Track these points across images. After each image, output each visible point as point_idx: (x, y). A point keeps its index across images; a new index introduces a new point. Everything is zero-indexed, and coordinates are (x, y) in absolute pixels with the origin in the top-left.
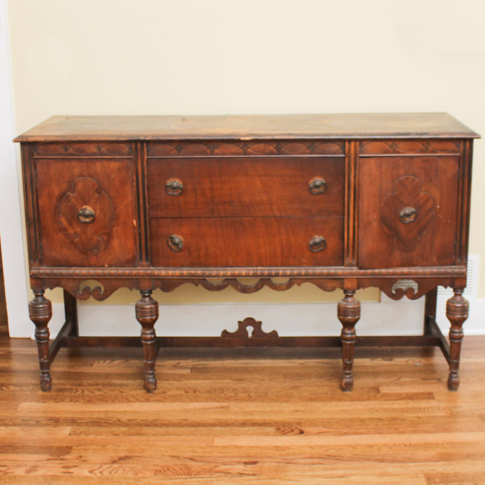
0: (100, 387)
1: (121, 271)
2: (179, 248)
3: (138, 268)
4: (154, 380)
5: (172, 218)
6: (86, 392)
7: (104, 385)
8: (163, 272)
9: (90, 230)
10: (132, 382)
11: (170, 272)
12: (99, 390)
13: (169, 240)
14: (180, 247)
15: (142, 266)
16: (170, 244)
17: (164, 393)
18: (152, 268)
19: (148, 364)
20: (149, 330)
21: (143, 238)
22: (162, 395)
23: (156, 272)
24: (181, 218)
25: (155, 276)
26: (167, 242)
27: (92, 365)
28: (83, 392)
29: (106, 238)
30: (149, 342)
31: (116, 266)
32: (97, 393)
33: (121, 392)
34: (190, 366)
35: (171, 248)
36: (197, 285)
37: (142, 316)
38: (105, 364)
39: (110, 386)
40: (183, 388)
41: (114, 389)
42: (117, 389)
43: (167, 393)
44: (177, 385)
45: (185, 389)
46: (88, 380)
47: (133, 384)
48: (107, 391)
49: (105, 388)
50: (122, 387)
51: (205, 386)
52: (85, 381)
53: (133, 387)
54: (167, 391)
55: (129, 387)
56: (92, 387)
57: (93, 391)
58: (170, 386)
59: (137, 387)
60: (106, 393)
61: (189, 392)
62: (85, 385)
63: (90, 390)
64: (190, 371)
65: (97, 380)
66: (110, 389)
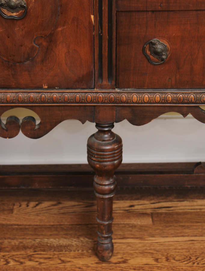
0: (30, 252)
1: (68, 94)
2: (163, 60)
3: (96, 90)
4: (110, 245)
5: (153, 11)
6: (12, 263)
7: (35, 248)
8: (135, 97)
9: (19, 31)
10: (74, 242)
11: (146, 97)
12: (30, 258)
13: (147, 47)
14: (164, 57)
15: (101, 87)
16: (148, 52)
17: (125, 262)
18: (117, 90)
19: (104, 225)
20: (108, 179)
21: (105, 44)
22: (123, 265)
23: (124, 97)
24: (168, 11)
25: (122, 102)
26: (144, 50)
27: (12, 211)
28: (8, 263)
29: (45, 44)
30: (107, 197)
31: (60, 88)
32: (29, 263)
33: (63, 262)
34: (149, 212)
35: (149, 60)
36: (185, 115)
37: (98, 161)
38: (29, 209)
39: (44, 251)
40: (149, 253)
41: (51, 257)
42: (56, 256)
43: (129, 261)
44: (139, 247)
45: (152, 253)
46: (10, 238)
47: (77, 246)
48: (42, 260)
49: (38, 254)
50: (62, 251)
51: (180, 248)
52: (6, 241)
53: (78, 251)
54: (128, 258)
55: (72, 252)
56: (18, 253)
57: (22, 260)
58: (129, 248)
59: (83, 251)
60: (40, 263)
61: (159, 260)
62: (7, 249)
63: (17, 259)
64: (151, 219)
65: (23, 239)
66: (46, 256)
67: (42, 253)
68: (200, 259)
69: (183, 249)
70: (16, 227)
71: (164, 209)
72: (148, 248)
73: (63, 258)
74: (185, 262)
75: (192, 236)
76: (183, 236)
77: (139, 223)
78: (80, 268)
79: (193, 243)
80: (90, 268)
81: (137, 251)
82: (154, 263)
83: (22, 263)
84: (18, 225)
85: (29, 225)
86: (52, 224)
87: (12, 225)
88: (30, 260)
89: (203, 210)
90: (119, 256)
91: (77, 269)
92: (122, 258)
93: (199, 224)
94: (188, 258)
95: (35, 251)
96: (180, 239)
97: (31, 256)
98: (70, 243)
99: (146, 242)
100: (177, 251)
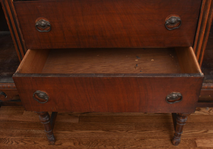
0: (23, 137)
6: (14, 143)
17: (60, 144)
22: (59, 146)
27: (23, 113)
28: (12, 143)
32: (21, 144)
33: (35, 143)
34: (79, 115)
39: (29, 136)
40: (72, 139)
41: (31, 140)
42: (33, 140)
43: (63, 144)
44: (69, 136)
45: (74, 140)
46: (17, 129)
47: (43, 134)
48: (26, 142)
49: (26, 138)
50: (36, 137)
51: (86, 137)
52: (15, 130)
53: (43, 137)
54: (63, 142)
55: (40, 138)
56: (18, 138)
57: (18, 142)
58: (65, 136)
59: (45, 137)
60: (25, 144)
61: (76, 144)
62: (14, 135)
63: (17, 141)
64: (78, 120)
65: (23, 129)
66: (29, 140)
67: (28, 138)
68: (93, 144)
69: (88, 137)
70: (22, 122)
71: (85, 114)
72: (73, 137)
73: (35, 141)
74: (87, 146)
75: (93, 130)
76: (90, 130)
77: (73, 122)
78: (41, 147)
79: (93, 134)
80: (45, 147)
81: (67, 138)
82: (73, 145)
83: (18, 143)
84: (23, 121)
85: (27, 122)
86: (36, 121)
87: (20, 121)
88: (22, 142)
89: (102, 115)
90: (59, 141)
91: (39, 148)
92: (60, 142)
93: (98, 123)
94: (89, 143)
95: (25, 137)
96: (88, 131)
97: (23, 139)
98: (41, 132)
99: (73, 133)
100: (85, 139)
